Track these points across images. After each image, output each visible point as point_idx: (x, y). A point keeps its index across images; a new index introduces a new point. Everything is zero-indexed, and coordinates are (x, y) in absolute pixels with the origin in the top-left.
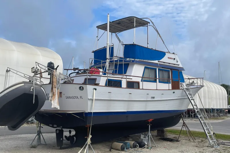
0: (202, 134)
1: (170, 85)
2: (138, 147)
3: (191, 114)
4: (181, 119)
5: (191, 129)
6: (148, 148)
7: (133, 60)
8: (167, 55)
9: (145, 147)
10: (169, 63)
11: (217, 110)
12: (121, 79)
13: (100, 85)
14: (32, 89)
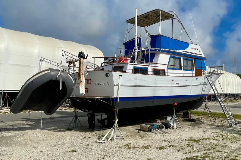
0: (222, 115)
1: (194, 72)
2: (164, 128)
3: (212, 98)
4: (204, 103)
5: (212, 111)
6: (173, 129)
7: (159, 49)
8: (191, 46)
9: (170, 128)
10: (193, 53)
11: (234, 95)
12: (147, 67)
13: (126, 72)
14: (58, 76)
